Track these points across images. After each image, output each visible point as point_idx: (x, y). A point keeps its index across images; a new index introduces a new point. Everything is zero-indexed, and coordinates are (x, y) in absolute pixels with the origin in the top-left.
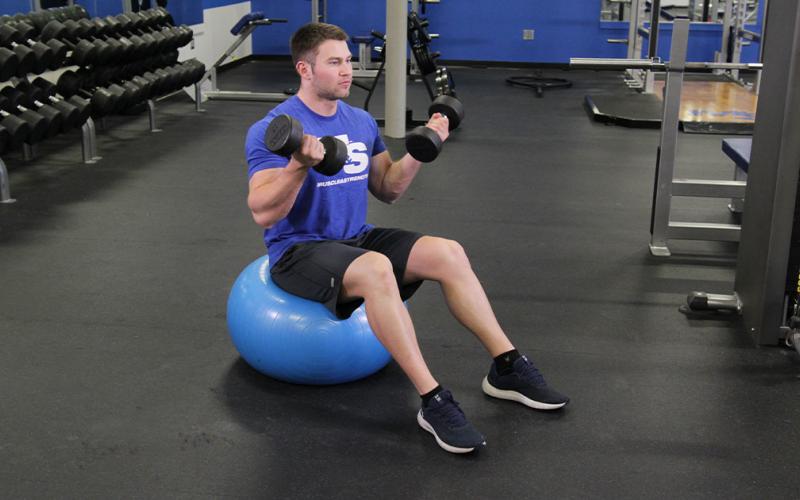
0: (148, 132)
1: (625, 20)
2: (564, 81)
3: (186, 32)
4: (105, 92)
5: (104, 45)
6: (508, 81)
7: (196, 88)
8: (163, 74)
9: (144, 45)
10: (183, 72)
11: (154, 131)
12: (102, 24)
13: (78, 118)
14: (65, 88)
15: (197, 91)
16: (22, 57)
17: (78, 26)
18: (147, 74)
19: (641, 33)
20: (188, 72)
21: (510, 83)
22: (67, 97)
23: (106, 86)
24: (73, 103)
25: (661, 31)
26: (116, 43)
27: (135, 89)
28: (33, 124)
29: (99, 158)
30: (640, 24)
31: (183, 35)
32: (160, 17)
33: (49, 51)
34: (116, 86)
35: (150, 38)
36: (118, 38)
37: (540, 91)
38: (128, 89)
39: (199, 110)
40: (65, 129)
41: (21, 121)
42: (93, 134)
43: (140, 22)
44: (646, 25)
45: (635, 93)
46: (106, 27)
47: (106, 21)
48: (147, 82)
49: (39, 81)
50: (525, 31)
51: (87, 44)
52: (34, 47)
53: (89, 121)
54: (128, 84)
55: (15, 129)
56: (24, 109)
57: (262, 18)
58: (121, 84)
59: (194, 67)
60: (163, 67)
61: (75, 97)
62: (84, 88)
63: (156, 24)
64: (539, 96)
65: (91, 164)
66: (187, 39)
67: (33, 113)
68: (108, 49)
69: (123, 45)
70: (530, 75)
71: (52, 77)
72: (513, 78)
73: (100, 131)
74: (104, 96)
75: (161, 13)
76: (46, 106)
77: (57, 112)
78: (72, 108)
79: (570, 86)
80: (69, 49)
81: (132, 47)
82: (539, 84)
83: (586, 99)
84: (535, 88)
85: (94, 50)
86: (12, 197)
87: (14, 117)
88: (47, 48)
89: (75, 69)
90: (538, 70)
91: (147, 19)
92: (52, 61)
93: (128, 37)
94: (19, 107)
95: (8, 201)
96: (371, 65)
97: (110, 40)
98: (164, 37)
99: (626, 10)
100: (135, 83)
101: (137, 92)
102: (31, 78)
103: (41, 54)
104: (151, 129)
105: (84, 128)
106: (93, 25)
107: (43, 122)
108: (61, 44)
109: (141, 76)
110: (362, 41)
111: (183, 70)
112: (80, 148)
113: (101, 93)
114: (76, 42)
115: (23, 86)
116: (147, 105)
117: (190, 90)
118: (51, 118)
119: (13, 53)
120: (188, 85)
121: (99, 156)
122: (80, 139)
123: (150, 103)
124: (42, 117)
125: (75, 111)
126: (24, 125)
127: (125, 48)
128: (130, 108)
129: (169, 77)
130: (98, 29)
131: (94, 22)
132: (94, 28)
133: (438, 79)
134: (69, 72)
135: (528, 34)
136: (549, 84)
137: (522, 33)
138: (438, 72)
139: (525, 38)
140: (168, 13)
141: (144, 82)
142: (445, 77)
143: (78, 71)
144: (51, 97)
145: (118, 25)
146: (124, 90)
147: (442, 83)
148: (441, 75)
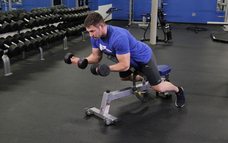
0: (82, 41)
1: (224, 10)
2: (204, 29)
5: (71, 16)
9: (81, 16)
13: (62, 37)
14: (59, 28)
16: (48, 19)
17: (64, 10)
18: (82, 24)
21: (188, 29)
22: (60, 31)
23: (71, 28)
24: (62, 32)
26: (74, 15)
27: (79, 28)
32: (86, 8)
34: (73, 27)
35: (83, 14)
36: (74, 14)
37: (197, 31)
38: (77, 28)
40: (59, 39)
41: (47, 37)
42: (66, 41)
43: (81, 9)
45: (226, 32)
46: (71, 11)
47: (71, 9)
49: (52, 26)
51: (66, 16)
52: (51, 16)
53: (66, 37)
55: (45, 39)
56: (48, 34)
57: (115, 9)
58: (75, 27)
61: (62, 31)
62: (64, 28)
63: (85, 10)
64: (197, 33)
65: (65, 50)
67: (50, 35)
68: (71, 17)
70: (194, 27)
71: (56, 25)
72: (189, 27)
73: (68, 40)
76: (54, 33)
77: (57, 35)
79: (206, 30)
80: (61, 17)
81: (78, 16)
82: (197, 29)
83: (211, 34)
84: (195, 31)
85: (68, 17)
88: (55, 16)
89: (62, 22)
90: (197, 25)
91: (83, 9)
92: (56, 20)
93: (77, 14)
96: (146, 23)
97: (72, 14)
98: (87, 14)
99: (224, 7)
100: (78, 27)
101: (79, 29)
102: (50, 25)
103: (53, 18)
105: (64, 39)
106: (68, 10)
107: (53, 37)
108: (59, 16)
109: (80, 25)
110: (144, 16)
112: (63, 45)
113: (69, 30)
114: (63, 15)
115: (48, 27)
116: (82, 33)
118: (55, 36)
119: (46, 18)
121: (68, 47)
122: (63, 42)
125: (62, 34)
126: (48, 38)
127: (76, 17)
128: (77, 34)
130: (69, 11)
132: (68, 11)
133: (166, 27)
134: (61, 23)
135: (194, 14)
136: (200, 30)
137: (192, 14)
138: (166, 25)
139: (193, 16)
140: (88, 7)
141: (81, 27)
142: (168, 27)
143: (63, 23)
144: (55, 30)
145: (75, 10)
146: (75, 29)
147: (167, 29)
148: (167, 26)
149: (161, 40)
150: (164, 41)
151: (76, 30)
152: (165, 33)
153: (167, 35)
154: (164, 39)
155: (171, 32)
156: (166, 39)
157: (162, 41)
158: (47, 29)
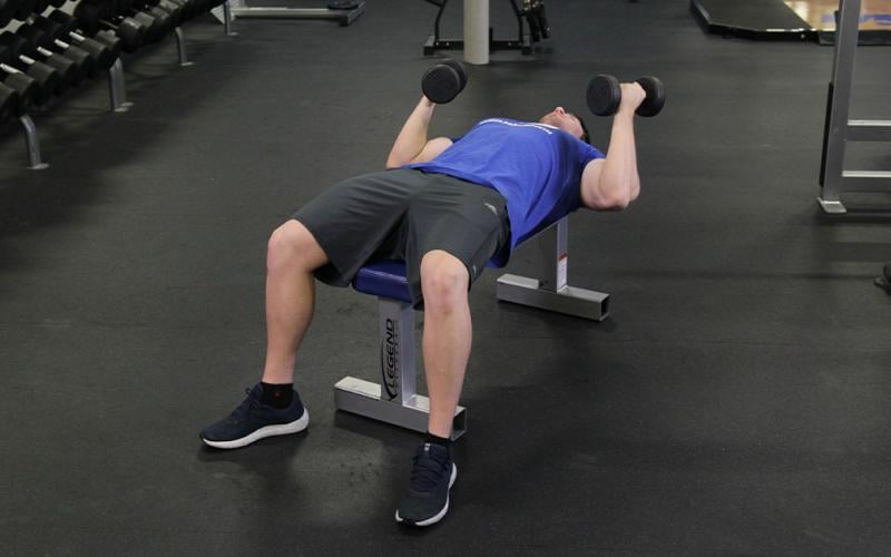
0: (177, 67)
4: (130, 22)
7: (225, 7)
11: (184, 64)
13: (108, 58)
14: (83, 20)
15: (226, 11)
22: (90, 32)
23: (132, 15)
24: (101, 40)
27: (164, 16)
28: (62, 72)
29: (129, 104)
34: (143, 15)
38: (157, 17)
39: (229, 34)
40: (91, 72)
41: (50, 70)
42: (121, 76)
48: (176, 7)
49: (57, 15)
53: (118, 63)
54: (156, 10)
55: (44, 79)
56: (47, 52)
58: (147, 11)
61: (102, 33)
62: (105, 19)
65: (122, 113)
67: (61, 59)
74: (133, 27)
76: (73, 48)
77: (85, 54)
78: (102, 47)
86: (43, 161)
87: (40, 64)
94: (40, 49)
95: (39, 166)
100: (163, 8)
101: (167, 19)
104: (180, 62)
105: (112, 69)
107: (73, 67)
113: (128, 25)
115: (40, 22)
116: (175, 32)
117: (218, 12)
118: (80, 62)
120: (216, 6)
121: (128, 101)
123: (178, 30)
124: (70, 62)
125: (106, 50)
126: (54, 74)
128: (156, 36)
144: (72, 33)
146: (153, 18)
149: (507, 42)
150: (519, 48)
151: (154, 22)
152: (519, 15)
153: (528, 20)
154: (517, 39)
155: (542, 6)
156: (527, 38)
157: (512, 48)
158: (41, 33)
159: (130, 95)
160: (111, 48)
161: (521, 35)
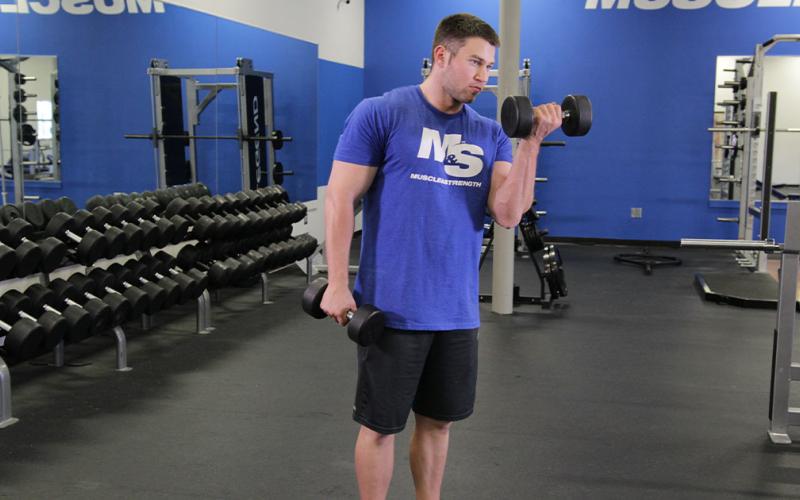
0: (261, 304)
1: (735, 199)
2: (674, 259)
3: (301, 208)
4: (222, 266)
5: (223, 221)
6: (616, 258)
7: (308, 261)
8: (277, 248)
9: (261, 220)
10: (295, 247)
11: (265, 303)
12: (222, 201)
13: (195, 290)
14: (184, 261)
15: (309, 265)
16: (147, 232)
17: (200, 203)
18: (262, 249)
19: (752, 212)
20: (300, 247)
21: (618, 260)
22: (186, 270)
23: (223, 260)
24: (192, 275)
25: (773, 210)
26: (234, 219)
27: (250, 262)
28: (153, 296)
29: (213, 329)
30: (751, 204)
31: (298, 211)
32: (277, 194)
33: (172, 227)
34: (231, 260)
35: (267, 214)
36: (236, 214)
37: (649, 269)
38: (244, 263)
40: (182, 300)
41: (142, 293)
42: (208, 305)
43: (258, 199)
44: (757, 204)
45: (747, 272)
46: (225, 203)
47: (226, 198)
48: (262, 256)
49: (161, 255)
50: (633, 209)
51: (207, 220)
52: (159, 223)
53: (206, 293)
54: (243, 258)
55: (135, 299)
56: (145, 281)
58: (236, 258)
59: (307, 242)
60: (277, 241)
61: (194, 270)
62: (201, 261)
63: (273, 201)
64: (648, 273)
65: (205, 335)
66: (301, 215)
67: (153, 285)
68: (226, 224)
69: (242, 220)
70: (639, 253)
71: (173, 250)
72: (622, 255)
73: (214, 302)
74: (221, 269)
75: (278, 190)
76: (167, 279)
77: (175, 284)
78: (191, 280)
79: (679, 264)
80: (190, 224)
81: (249, 223)
82: (648, 262)
83: (697, 278)
84: (643, 266)
85: (214, 225)
86: (128, 365)
87: (136, 288)
88: (170, 223)
89: (194, 243)
90: (646, 248)
91: (264, 196)
92: (174, 236)
93: (246, 213)
94: (141, 279)
95: (124, 369)
97: (229, 216)
98: (279, 213)
99: (736, 189)
100: (250, 257)
101: (252, 265)
102: (154, 252)
103: (165, 229)
104: (263, 301)
105: (200, 299)
106: (214, 202)
107: (163, 293)
108: (184, 220)
109: (256, 250)
111: (296, 244)
112: (195, 319)
113: (218, 266)
114: (197, 218)
115: (147, 259)
116: (260, 277)
117: (302, 264)
118: (170, 290)
119: (139, 228)
120: (299, 260)
121: (212, 326)
122: (195, 310)
123: (264, 275)
124: (162, 289)
125: (193, 283)
126: (146, 296)
127: (243, 224)
128: (245, 280)
129: (282, 251)
130: (219, 206)
131: (215, 199)
132: (214, 205)
133: (546, 256)
134: (189, 246)
135: (636, 212)
136: (658, 262)
137: (630, 212)
138: (546, 249)
139: (633, 216)
140: (284, 190)
141: (258, 256)
142: (553, 254)
143: (197, 245)
144: (171, 270)
145: (237, 202)
146: (239, 263)
147: (550, 260)
148: (549, 252)
149: (531, 298)
150: (540, 303)
151: (240, 266)
152: (542, 276)
153: (547, 280)
154: (539, 296)
155: (561, 270)
156: (548, 297)
157: (533, 303)
158: (143, 266)
159: (216, 322)
160: (198, 282)
161: (543, 294)
